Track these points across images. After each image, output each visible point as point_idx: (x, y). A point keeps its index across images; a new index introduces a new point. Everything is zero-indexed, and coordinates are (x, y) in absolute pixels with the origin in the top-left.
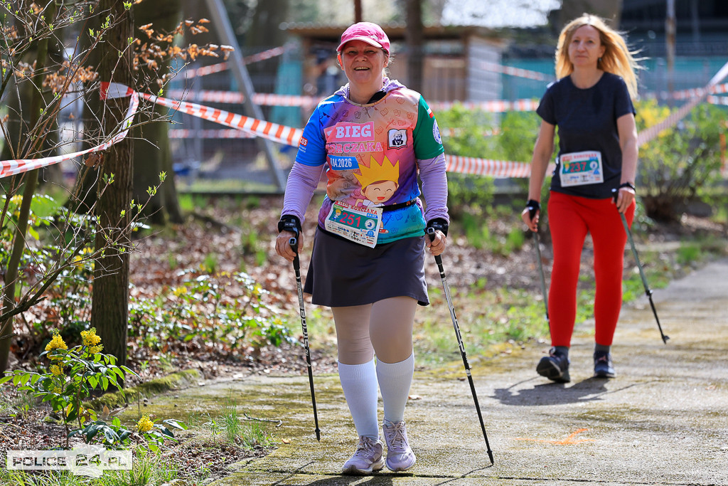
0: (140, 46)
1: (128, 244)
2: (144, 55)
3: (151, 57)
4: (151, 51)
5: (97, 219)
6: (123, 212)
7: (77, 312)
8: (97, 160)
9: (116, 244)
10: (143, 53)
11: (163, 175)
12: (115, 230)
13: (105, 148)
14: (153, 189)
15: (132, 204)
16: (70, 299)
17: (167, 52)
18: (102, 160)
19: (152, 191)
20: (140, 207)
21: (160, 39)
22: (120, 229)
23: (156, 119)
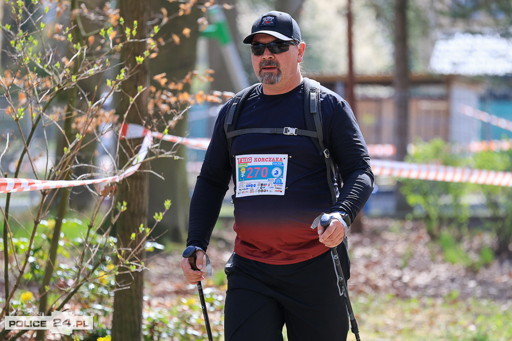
0: (155, 93)
1: (138, 263)
2: (158, 101)
3: (164, 102)
4: (164, 97)
5: (113, 240)
6: (133, 235)
8: (111, 191)
9: (128, 262)
10: (157, 99)
11: (168, 204)
12: (127, 251)
13: (118, 180)
14: (159, 215)
15: (141, 228)
17: (178, 98)
18: (116, 191)
19: (159, 217)
20: (148, 230)
21: (172, 86)
22: (130, 249)
23: (162, 156)
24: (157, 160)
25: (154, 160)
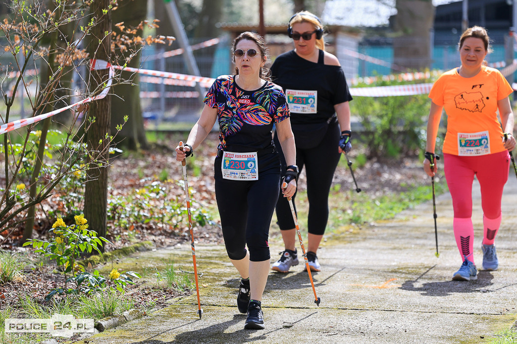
0: (116, 37)
1: (104, 161)
2: (118, 42)
3: (123, 44)
4: (123, 40)
5: (85, 145)
6: (101, 141)
7: (76, 204)
8: (85, 108)
9: (97, 161)
10: (118, 41)
11: (126, 118)
12: (96, 152)
13: (89, 100)
14: (120, 126)
15: (107, 136)
16: (72, 196)
17: (133, 40)
18: (88, 108)
19: (119, 128)
20: (111, 137)
21: (128, 32)
22: (99, 151)
23: (122, 83)
24: (119, 85)
25: (116, 86)
